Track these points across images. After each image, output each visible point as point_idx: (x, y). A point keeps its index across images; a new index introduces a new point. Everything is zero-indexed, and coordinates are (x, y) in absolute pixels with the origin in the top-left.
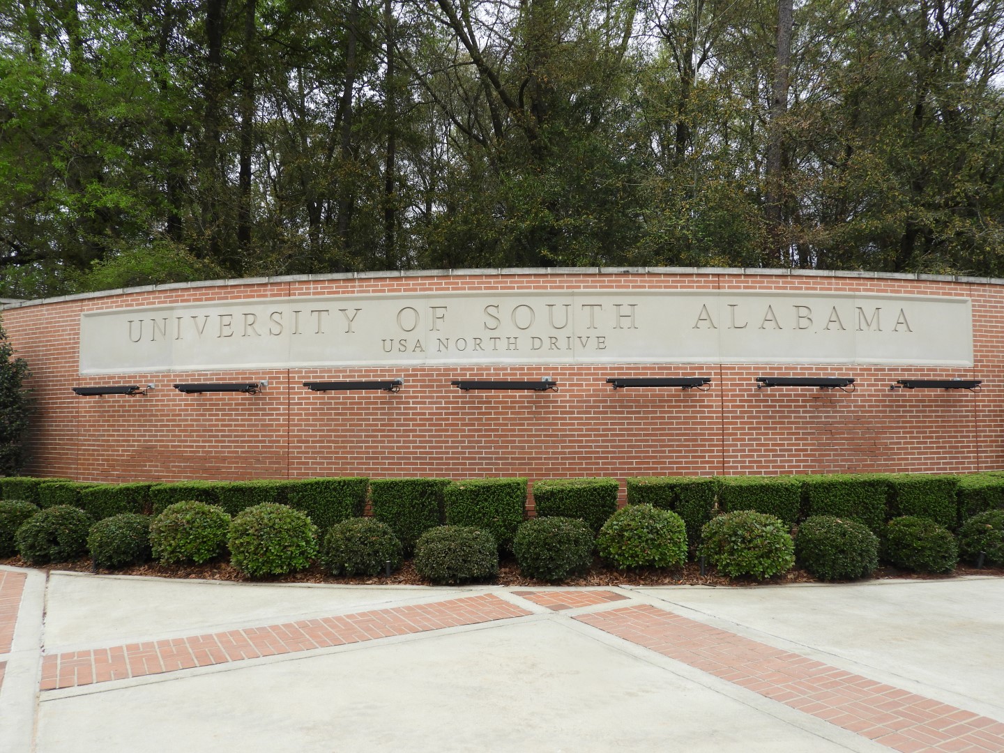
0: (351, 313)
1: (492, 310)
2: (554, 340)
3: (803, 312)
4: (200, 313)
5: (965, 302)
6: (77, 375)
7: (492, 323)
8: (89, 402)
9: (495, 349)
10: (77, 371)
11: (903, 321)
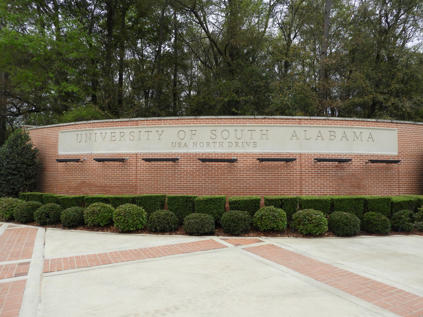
0: (160, 132)
1: (213, 132)
2: (237, 143)
3: (332, 133)
4: (104, 132)
5: (395, 130)
6: (57, 154)
7: (213, 137)
8: (62, 165)
9: (214, 147)
10: (57, 153)
11: (371, 137)
